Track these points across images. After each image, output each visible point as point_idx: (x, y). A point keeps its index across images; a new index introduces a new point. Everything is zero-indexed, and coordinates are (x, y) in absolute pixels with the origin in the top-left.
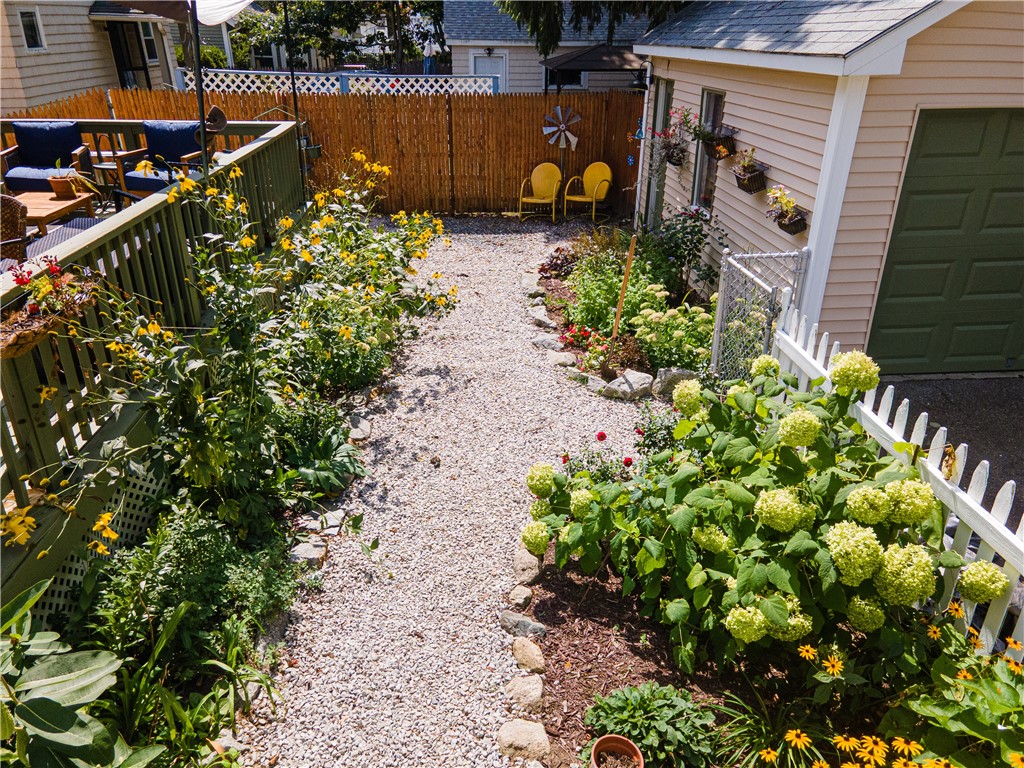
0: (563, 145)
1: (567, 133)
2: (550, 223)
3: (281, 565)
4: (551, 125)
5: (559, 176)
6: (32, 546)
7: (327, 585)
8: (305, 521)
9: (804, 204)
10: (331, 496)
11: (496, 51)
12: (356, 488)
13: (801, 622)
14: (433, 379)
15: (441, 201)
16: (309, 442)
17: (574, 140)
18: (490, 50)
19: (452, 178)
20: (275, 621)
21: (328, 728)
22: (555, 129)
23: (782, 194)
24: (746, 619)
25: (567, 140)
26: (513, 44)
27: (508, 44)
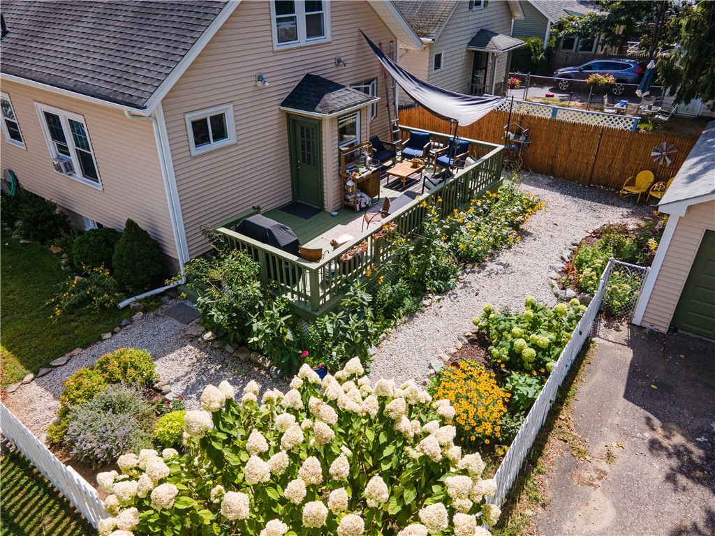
0: (661, 163)
1: (666, 158)
2: (635, 204)
3: (417, 303)
4: (657, 151)
5: (652, 179)
6: (370, 278)
7: (426, 312)
8: (430, 295)
10: (439, 292)
12: (450, 292)
14: (502, 267)
15: (584, 177)
16: (444, 275)
17: (669, 162)
19: (594, 164)
20: (411, 314)
21: (409, 337)
22: (659, 154)
25: (665, 160)
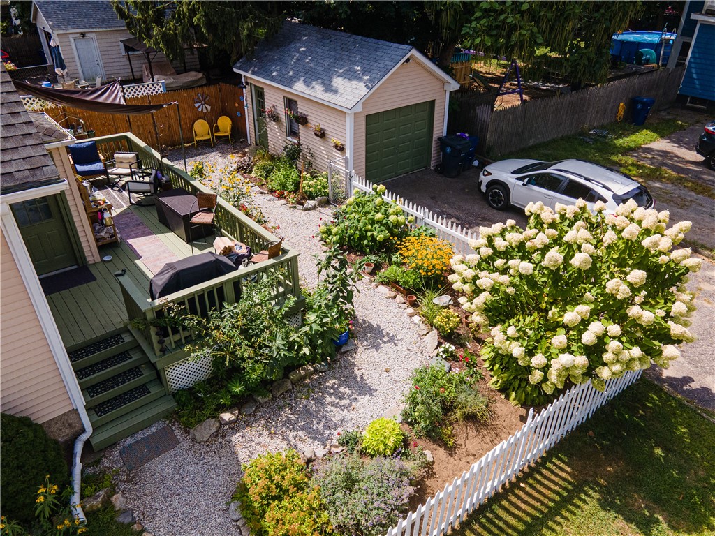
0: (205, 111)
1: (206, 105)
4: (198, 102)
5: (208, 125)
9: (343, 143)
11: (87, 35)
13: (389, 234)
17: (209, 108)
18: (83, 35)
22: (200, 104)
23: (334, 139)
24: (380, 237)
25: (206, 108)
26: (98, 30)
27: (95, 30)
